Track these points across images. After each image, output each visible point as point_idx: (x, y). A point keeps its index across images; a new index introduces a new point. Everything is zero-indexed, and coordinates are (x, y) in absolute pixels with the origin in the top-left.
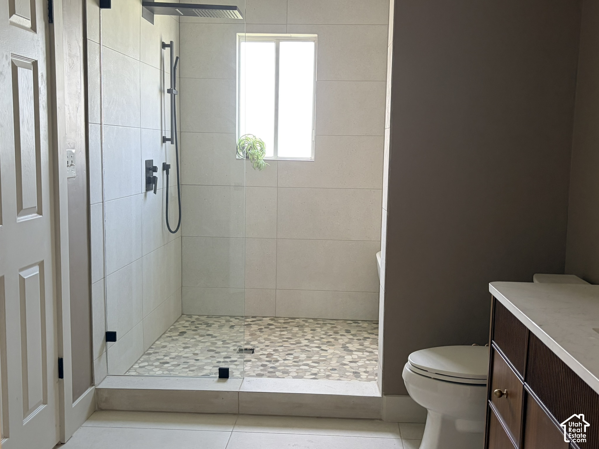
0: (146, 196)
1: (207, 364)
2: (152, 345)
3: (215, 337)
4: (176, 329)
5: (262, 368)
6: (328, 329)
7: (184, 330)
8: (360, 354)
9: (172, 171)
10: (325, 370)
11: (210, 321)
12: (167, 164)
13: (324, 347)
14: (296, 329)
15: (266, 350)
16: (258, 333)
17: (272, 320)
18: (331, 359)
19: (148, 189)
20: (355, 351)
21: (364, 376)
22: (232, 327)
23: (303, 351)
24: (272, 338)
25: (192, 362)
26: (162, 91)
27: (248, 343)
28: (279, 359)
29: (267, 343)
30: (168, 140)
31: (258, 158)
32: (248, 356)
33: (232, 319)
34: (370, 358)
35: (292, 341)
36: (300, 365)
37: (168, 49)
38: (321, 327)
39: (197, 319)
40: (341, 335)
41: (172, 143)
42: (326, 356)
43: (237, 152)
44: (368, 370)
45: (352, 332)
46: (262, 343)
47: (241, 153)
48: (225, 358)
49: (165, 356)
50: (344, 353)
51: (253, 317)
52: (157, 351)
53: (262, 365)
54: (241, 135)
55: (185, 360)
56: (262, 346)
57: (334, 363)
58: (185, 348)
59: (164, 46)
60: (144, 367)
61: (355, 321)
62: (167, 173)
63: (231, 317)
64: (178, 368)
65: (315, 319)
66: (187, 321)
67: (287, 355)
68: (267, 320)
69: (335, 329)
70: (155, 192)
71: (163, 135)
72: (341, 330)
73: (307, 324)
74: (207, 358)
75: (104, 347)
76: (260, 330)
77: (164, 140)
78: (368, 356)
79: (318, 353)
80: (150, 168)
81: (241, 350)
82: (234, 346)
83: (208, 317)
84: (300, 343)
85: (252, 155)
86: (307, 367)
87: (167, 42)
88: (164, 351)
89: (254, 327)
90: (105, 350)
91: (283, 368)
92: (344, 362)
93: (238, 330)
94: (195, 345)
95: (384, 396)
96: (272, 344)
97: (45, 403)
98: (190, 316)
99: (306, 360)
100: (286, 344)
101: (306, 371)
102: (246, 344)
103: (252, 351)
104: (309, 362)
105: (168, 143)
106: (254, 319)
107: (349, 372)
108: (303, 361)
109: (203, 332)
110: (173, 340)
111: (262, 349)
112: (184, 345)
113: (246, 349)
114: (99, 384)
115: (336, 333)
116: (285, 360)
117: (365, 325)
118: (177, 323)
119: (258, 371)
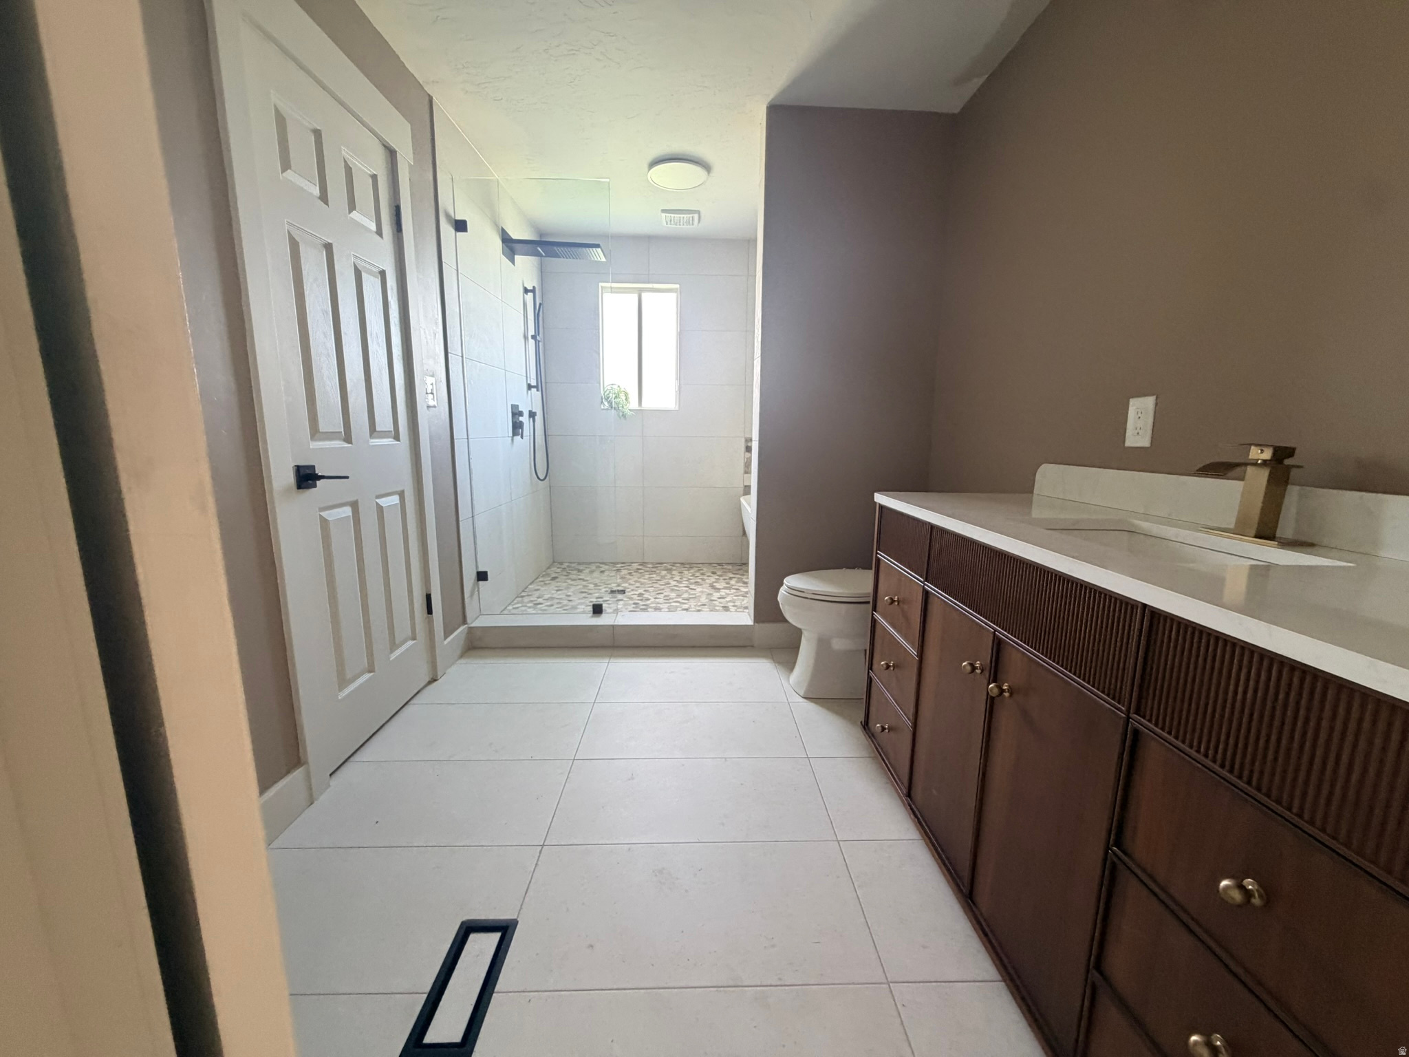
0: (512, 440)
1: (581, 604)
2: (526, 588)
3: (587, 581)
4: (548, 575)
5: (634, 606)
6: (695, 572)
7: (556, 575)
8: (728, 591)
9: (539, 418)
10: (695, 606)
11: (581, 567)
12: (534, 411)
13: (692, 587)
14: (664, 573)
15: (636, 591)
16: (628, 577)
17: (640, 565)
18: (700, 596)
19: (515, 434)
20: (723, 589)
21: (733, 609)
22: (602, 572)
23: (672, 590)
24: (642, 580)
25: (565, 602)
26: (526, 338)
27: (619, 585)
28: (650, 597)
29: (638, 585)
30: (534, 387)
31: (623, 407)
32: (620, 596)
33: (601, 566)
34: (737, 594)
35: (662, 583)
36: (670, 603)
37: (530, 295)
38: (688, 570)
39: (568, 566)
40: (708, 576)
41: (538, 390)
42: (695, 594)
43: (602, 402)
44: (736, 604)
45: (718, 573)
46: (632, 585)
47: (606, 403)
48: (597, 598)
49: (538, 598)
50: (711, 591)
51: (622, 563)
52: (530, 593)
53: (634, 604)
54: (605, 386)
55: (558, 601)
56: (632, 587)
57: (703, 600)
58: (557, 591)
59: (526, 291)
60: (517, 608)
61: (719, 564)
62: (534, 421)
63: (600, 563)
64: (552, 608)
65: (682, 564)
66: (558, 568)
67: (658, 594)
68: (635, 566)
69: (701, 572)
70: (522, 437)
71: (529, 382)
72: (707, 571)
73: (674, 568)
74: (580, 599)
75: (476, 586)
76: (630, 574)
77: (530, 387)
78: (735, 593)
79: (686, 591)
80: (516, 413)
81: (613, 592)
82: (605, 588)
83: (579, 564)
84: (669, 584)
85: (617, 404)
86: (678, 604)
87: (530, 287)
88: (537, 594)
89: (624, 572)
90: (476, 589)
91: (654, 605)
92: (713, 598)
93: (608, 575)
94: (567, 588)
95: (756, 624)
96: (643, 586)
97: (414, 638)
98: (561, 563)
99: (676, 598)
100: (655, 585)
101: (677, 607)
102: (617, 586)
103: (623, 592)
104: (680, 600)
105: (534, 390)
106: (623, 565)
107: (718, 606)
108: (673, 599)
109: (574, 577)
110: (545, 584)
111: (632, 590)
112: (556, 588)
113: (618, 591)
114: (471, 623)
115: (703, 574)
116: (655, 598)
117: (730, 567)
118: (549, 570)
119: (630, 608)
